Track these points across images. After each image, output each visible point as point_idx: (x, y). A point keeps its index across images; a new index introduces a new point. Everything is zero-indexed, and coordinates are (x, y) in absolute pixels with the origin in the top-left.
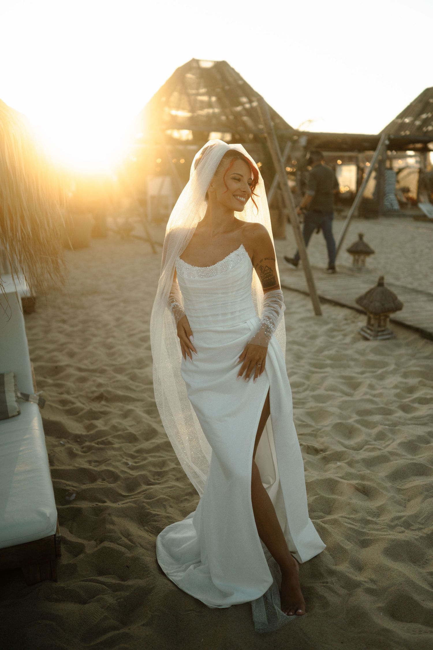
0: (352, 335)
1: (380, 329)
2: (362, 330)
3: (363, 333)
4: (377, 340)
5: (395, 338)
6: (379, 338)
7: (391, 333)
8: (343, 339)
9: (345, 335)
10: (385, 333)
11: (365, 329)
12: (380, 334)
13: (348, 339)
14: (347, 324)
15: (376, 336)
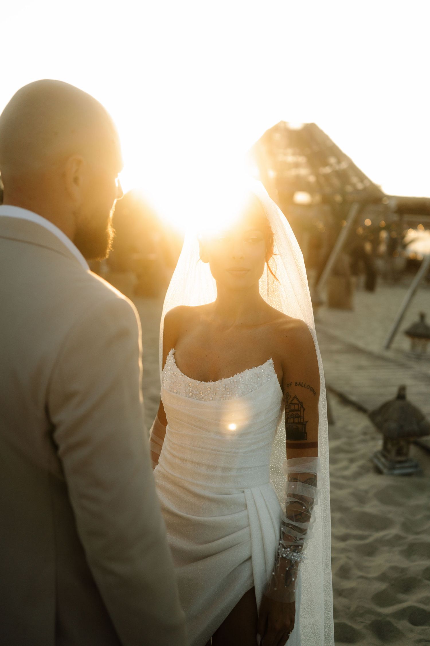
0: (361, 462)
1: (399, 459)
2: (376, 456)
3: (376, 461)
4: (392, 474)
5: (420, 474)
6: (397, 472)
7: (416, 466)
8: (346, 468)
9: (352, 461)
10: (407, 465)
11: (379, 456)
12: (398, 466)
13: (354, 468)
14: (364, 441)
15: (392, 468)
